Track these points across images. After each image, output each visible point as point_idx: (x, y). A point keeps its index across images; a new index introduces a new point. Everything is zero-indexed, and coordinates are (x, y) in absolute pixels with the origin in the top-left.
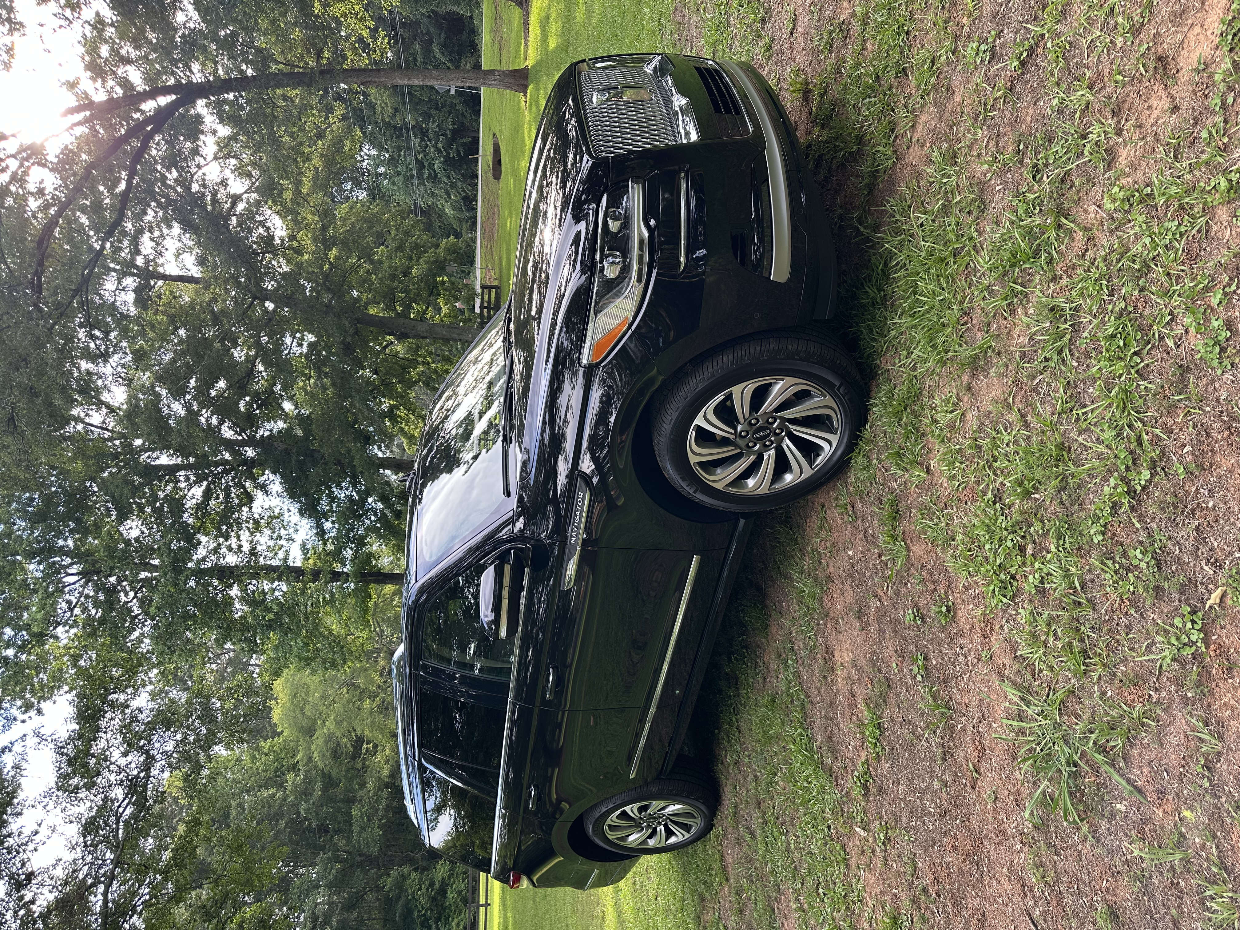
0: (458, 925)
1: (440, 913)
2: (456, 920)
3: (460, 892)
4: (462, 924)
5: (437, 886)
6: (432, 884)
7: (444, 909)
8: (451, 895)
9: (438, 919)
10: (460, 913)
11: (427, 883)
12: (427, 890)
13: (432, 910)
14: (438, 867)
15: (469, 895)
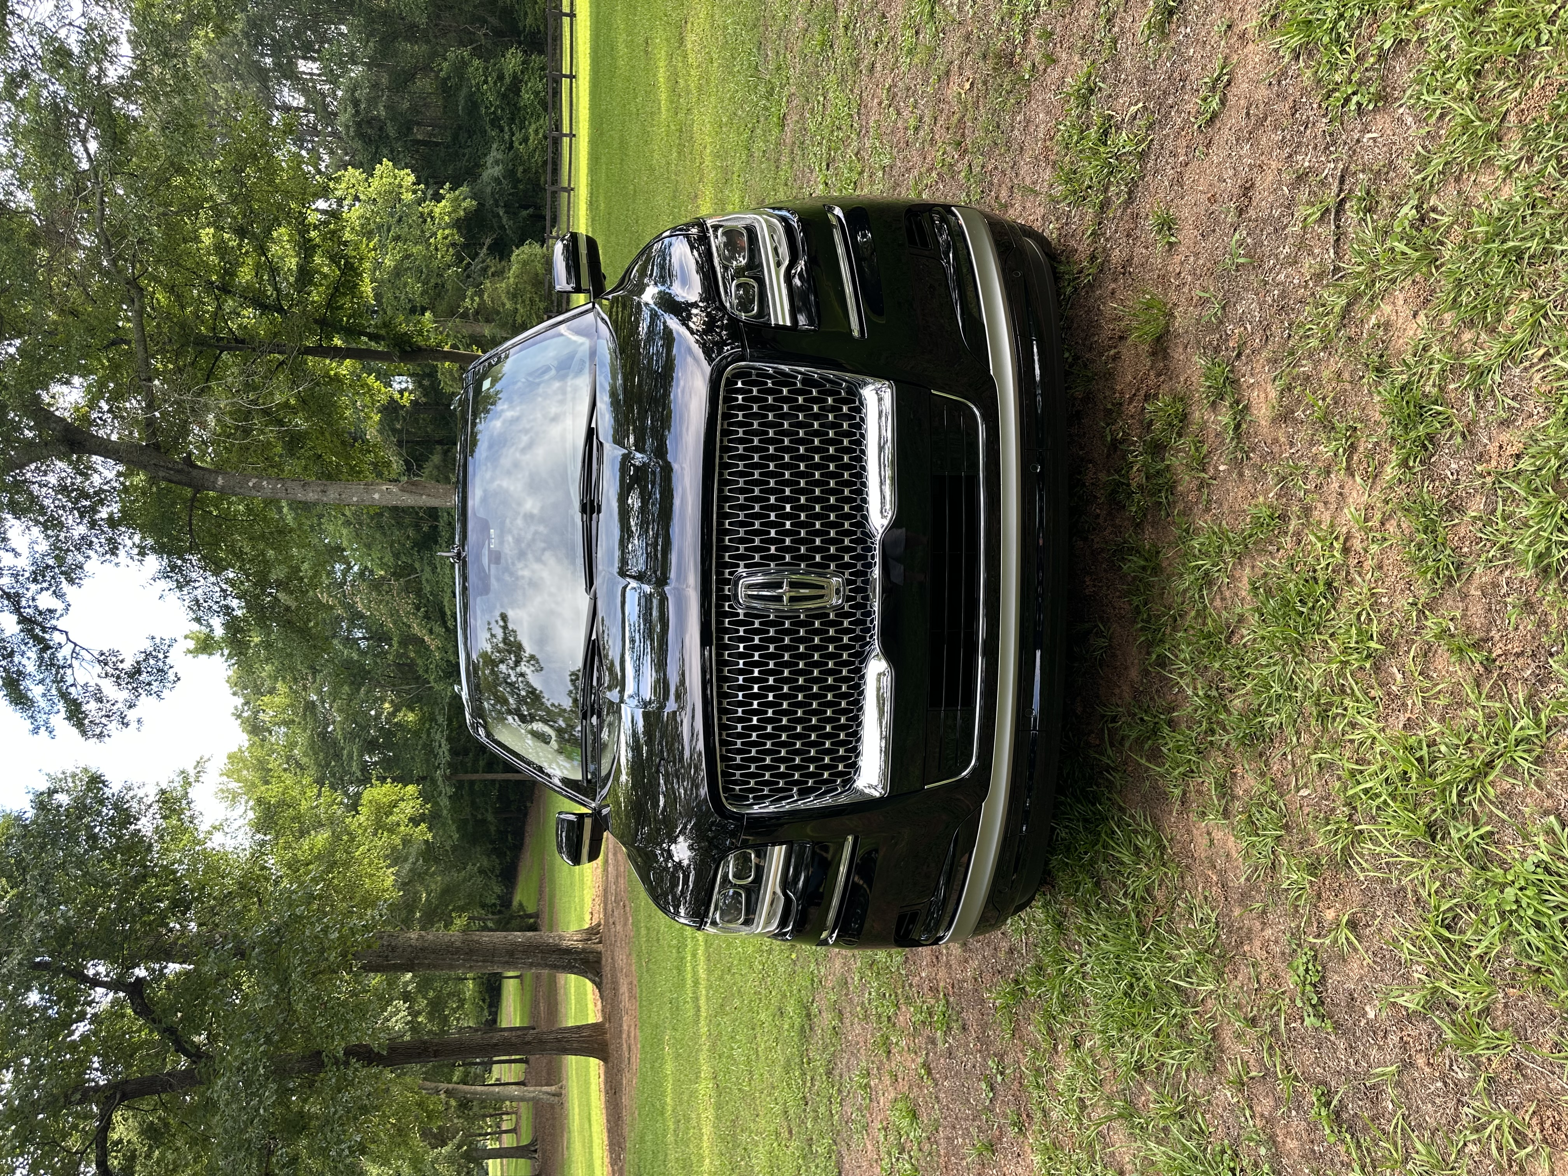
0: (536, 132)
1: (512, 113)
2: (533, 127)
3: (537, 94)
4: (541, 131)
5: (508, 80)
6: (501, 77)
7: (519, 109)
8: (526, 96)
9: (512, 120)
10: (539, 117)
11: (494, 75)
12: (495, 83)
13: (503, 109)
14: (508, 56)
15: (549, 98)
